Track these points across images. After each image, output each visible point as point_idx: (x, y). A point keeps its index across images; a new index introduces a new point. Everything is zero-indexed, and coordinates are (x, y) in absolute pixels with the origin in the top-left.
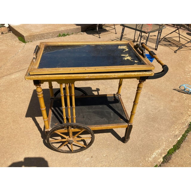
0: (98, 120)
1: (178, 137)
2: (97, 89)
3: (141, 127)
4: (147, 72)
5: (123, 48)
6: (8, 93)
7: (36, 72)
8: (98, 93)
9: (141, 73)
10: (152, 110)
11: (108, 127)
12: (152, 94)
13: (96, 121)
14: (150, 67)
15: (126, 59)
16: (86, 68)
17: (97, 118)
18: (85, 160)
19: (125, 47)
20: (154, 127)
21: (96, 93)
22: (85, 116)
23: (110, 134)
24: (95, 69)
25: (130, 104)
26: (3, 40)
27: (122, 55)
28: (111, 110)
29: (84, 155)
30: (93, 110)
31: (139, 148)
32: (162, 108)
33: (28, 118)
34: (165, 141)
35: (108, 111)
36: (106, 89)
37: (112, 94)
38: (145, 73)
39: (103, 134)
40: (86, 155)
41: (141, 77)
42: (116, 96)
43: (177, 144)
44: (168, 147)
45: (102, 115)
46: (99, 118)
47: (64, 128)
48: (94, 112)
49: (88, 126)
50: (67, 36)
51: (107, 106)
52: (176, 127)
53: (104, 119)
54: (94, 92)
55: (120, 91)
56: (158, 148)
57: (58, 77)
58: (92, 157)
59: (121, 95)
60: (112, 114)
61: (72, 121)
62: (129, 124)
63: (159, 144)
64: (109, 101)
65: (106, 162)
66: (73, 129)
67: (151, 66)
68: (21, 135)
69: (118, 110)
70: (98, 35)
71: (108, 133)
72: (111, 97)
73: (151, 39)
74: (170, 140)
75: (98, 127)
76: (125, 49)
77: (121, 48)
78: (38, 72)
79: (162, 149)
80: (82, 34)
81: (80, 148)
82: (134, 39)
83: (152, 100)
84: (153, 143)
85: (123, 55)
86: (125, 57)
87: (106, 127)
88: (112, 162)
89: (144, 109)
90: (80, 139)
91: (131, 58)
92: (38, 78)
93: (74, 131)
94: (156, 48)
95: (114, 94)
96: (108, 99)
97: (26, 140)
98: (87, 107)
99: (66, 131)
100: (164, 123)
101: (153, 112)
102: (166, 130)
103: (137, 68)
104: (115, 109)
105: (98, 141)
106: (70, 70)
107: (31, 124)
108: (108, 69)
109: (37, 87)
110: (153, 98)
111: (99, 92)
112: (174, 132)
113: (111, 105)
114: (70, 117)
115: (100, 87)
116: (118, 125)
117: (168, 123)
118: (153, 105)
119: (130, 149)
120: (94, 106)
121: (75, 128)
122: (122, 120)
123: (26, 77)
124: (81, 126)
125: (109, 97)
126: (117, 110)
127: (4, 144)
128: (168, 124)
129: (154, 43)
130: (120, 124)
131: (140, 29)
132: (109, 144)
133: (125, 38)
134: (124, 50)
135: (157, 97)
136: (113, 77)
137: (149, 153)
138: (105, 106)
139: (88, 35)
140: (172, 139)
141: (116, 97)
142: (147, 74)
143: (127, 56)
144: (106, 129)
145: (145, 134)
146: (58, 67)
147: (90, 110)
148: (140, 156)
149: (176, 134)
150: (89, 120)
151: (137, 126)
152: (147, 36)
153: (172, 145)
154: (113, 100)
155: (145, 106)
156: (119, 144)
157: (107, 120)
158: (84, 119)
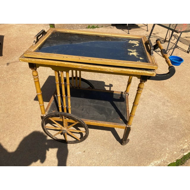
0: (96, 115)
1: (185, 151)
2: (110, 84)
3: (146, 132)
4: (148, 71)
5: (134, 43)
6: (26, 76)
7: (30, 55)
8: (110, 89)
9: (140, 72)
10: (164, 117)
11: (104, 124)
12: (169, 100)
13: (93, 116)
14: (152, 66)
15: (131, 54)
16: (80, 57)
17: (96, 114)
18: (77, 153)
19: (137, 42)
20: (160, 135)
21: (107, 89)
22: (84, 109)
23: (110, 132)
24: (90, 60)
25: (141, 105)
26: (36, 26)
27: (128, 50)
28: (113, 108)
29: (77, 148)
30: (95, 105)
31: (136, 154)
32: (176, 116)
33: (36, 101)
34: (169, 153)
35: (110, 108)
36: (120, 86)
37: (119, 92)
38: (145, 71)
39: (103, 130)
40: (79, 149)
41: (142, 76)
42: (123, 94)
43: (182, 159)
44: (170, 160)
45: (101, 110)
46: (98, 113)
47: (59, 116)
48: (95, 107)
49: (82, 119)
50: (96, 28)
51: (110, 103)
52: (186, 141)
53: (103, 116)
54: (106, 87)
55: (128, 90)
56: (158, 159)
57: (51, 62)
58: (84, 151)
59: (128, 94)
60: (113, 112)
61: (68, 111)
62: (127, 126)
63: (160, 155)
64: (113, 98)
65: (97, 160)
66: (68, 119)
67: (154, 65)
68: (25, 116)
69: (121, 109)
70: (127, 31)
71: (109, 131)
72: (118, 95)
73: (186, 40)
74: (175, 153)
75: (94, 123)
76: (136, 44)
77: (132, 43)
78: (32, 55)
79: (162, 161)
80: (111, 28)
81: (75, 140)
82: (166, 39)
83: (167, 106)
84: (153, 152)
85: (130, 50)
86: (132, 52)
87: (101, 124)
88: (103, 161)
89: (155, 114)
90: (78, 131)
91: (138, 54)
92: (31, 60)
93: (69, 122)
94: (189, 51)
95: (121, 92)
96: (114, 96)
97: (28, 121)
98: (90, 100)
99: (61, 120)
100: (173, 133)
101: (163, 118)
102: (173, 141)
103: (136, 65)
104: (118, 108)
105: (95, 137)
106: (64, 57)
107: (37, 108)
108: (103, 61)
109: (33, 71)
110: (169, 104)
111: (112, 88)
112: (182, 145)
113: (115, 102)
114: (65, 106)
115: (114, 84)
116: (115, 124)
117: (178, 134)
118: (166, 111)
119: (126, 153)
120: (97, 101)
121: (70, 119)
122: (121, 120)
123: (20, 58)
124: (74, 118)
125: (116, 94)
126: (119, 109)
127: (8, 121)
128: (178, 136)
129: (188, 45)
130: (118, 124)
131: (173, 28)
132: (106, 142)
133: (156, 36)
134: (133, 44)
135: (174, 104)
136: (109, 71)
137: (145, 162)
138: (108, 103)
139: (117, 29)
140: (177, 152)
141: (123, 96)
142: (148, 73)
143: (134, 52)
144: (102, 126)
145: (148, 141)
146: (54, 53)
147: (91, 104)
148: (135, 162)
149: (184, 148)
150: (87, 114)
151: (141, 130)
152: (179, 36)
153: (175, 159)
154: (119, 98)
155: (157, 111)
156: (116, 145)
157: (105, 117)
158: (83, 112)
